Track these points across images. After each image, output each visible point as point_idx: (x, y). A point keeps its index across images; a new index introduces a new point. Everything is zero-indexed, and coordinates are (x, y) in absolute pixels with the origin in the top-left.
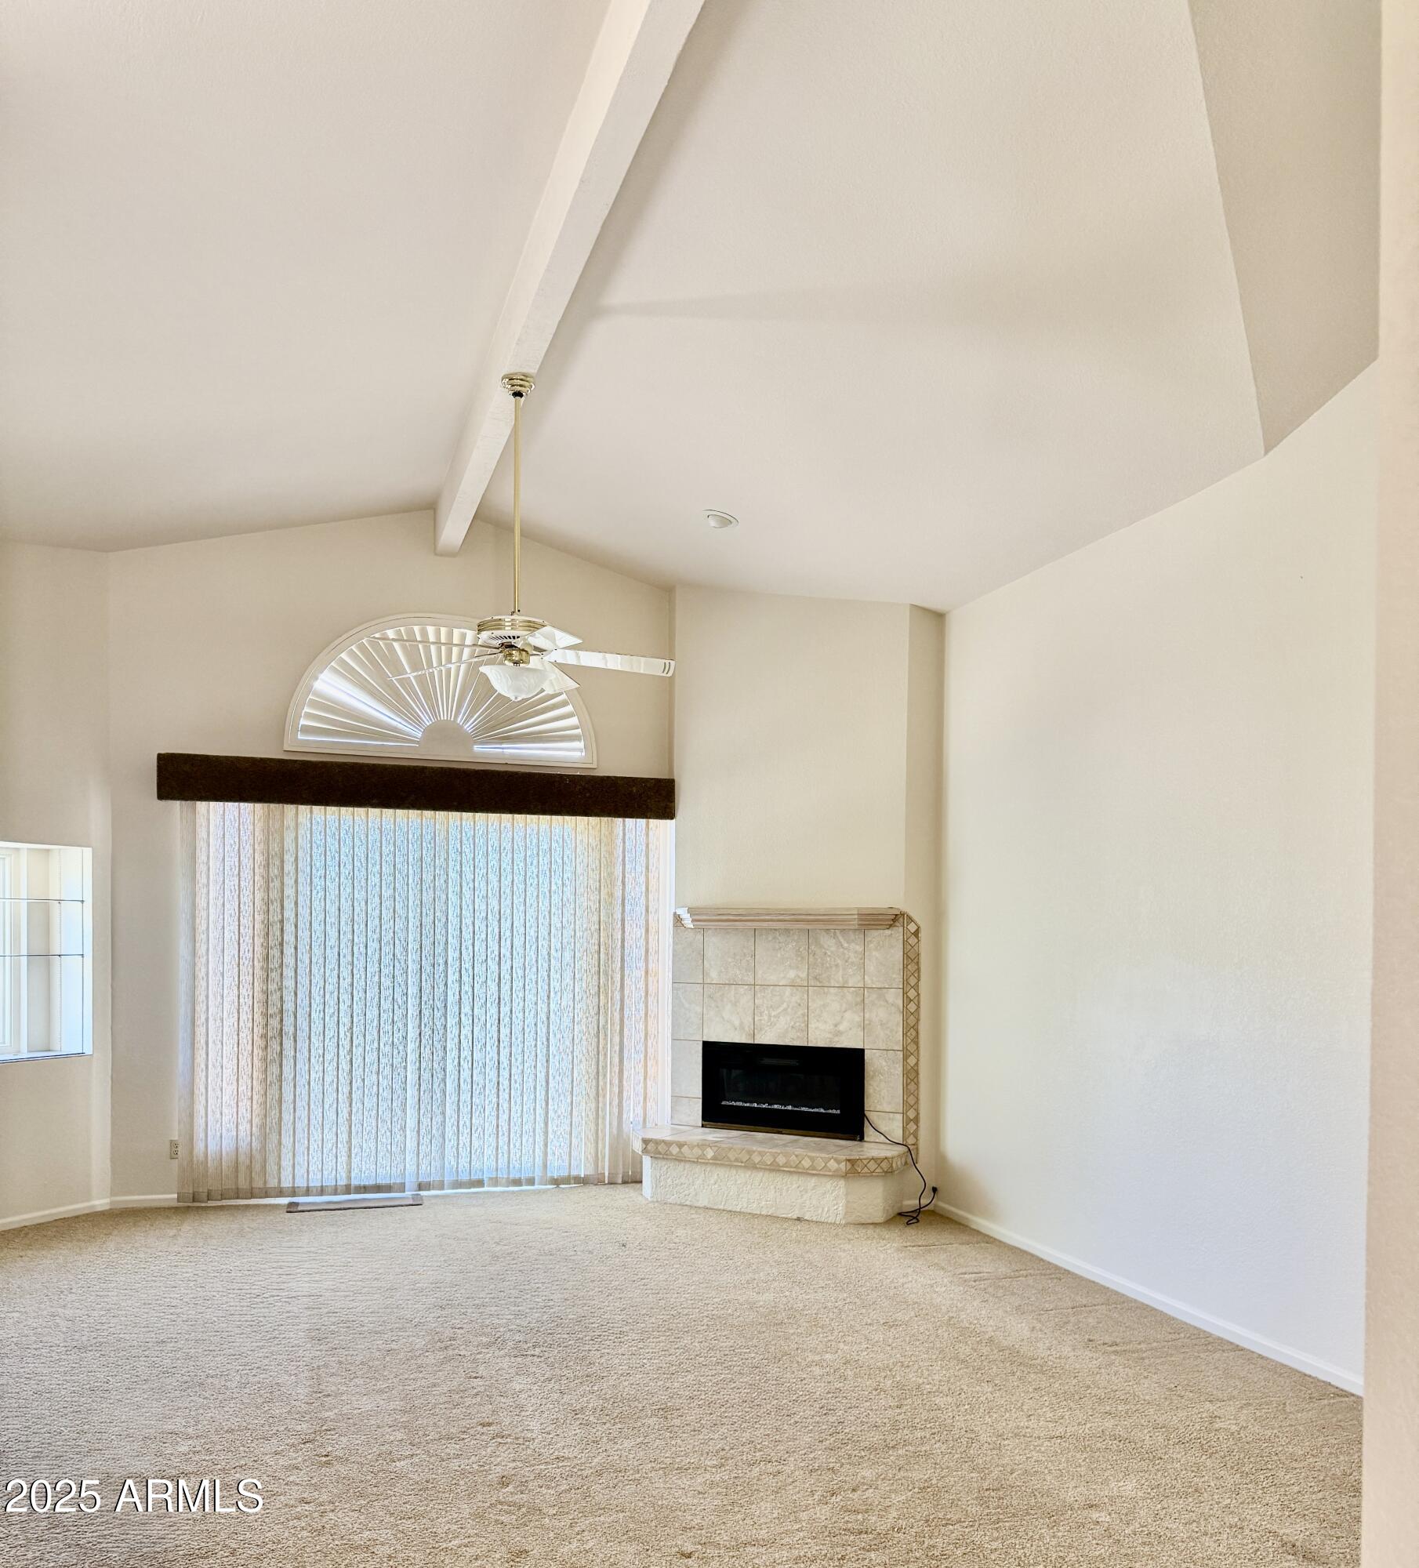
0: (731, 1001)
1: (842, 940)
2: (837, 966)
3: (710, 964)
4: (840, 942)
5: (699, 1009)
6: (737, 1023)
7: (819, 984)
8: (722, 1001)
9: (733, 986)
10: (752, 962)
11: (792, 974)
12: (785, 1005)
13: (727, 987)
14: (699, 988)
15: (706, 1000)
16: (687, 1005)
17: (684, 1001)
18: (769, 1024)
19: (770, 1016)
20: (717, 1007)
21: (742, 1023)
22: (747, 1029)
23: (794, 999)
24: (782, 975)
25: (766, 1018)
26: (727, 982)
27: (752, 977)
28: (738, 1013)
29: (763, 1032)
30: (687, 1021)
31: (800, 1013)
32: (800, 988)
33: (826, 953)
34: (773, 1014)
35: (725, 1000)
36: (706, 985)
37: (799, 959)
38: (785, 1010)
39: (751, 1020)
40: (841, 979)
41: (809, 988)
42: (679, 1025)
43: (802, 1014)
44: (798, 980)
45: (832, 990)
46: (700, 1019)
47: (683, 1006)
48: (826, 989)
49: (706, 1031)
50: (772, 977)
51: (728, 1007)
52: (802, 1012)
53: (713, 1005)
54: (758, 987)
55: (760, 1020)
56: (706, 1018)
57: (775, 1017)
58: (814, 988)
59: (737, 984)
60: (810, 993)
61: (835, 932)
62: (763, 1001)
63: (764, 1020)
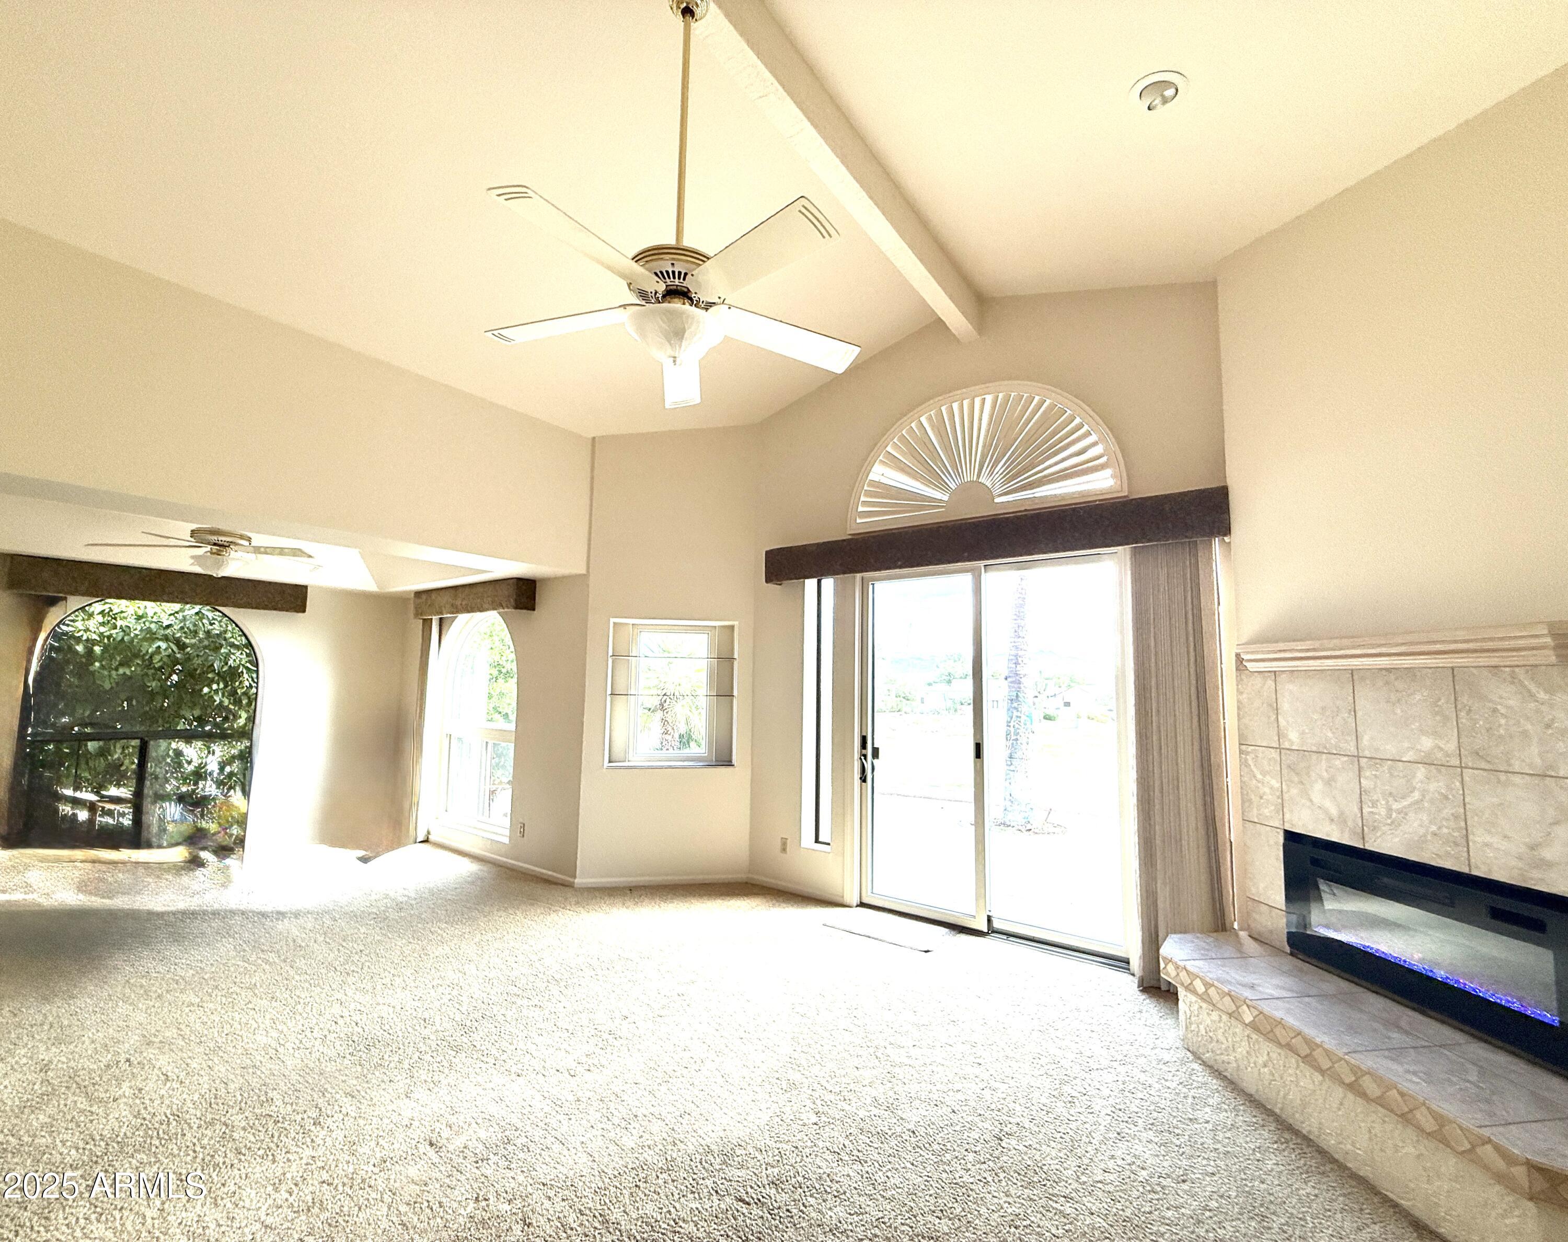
0: (1322, 778)
1: (1533, 688)
2: (1525, 734)
3: (1288, 722)
4: (1529, 691)
5: (1275, 783)
6: (1334, 812)
7: (1483, 765)
8: (1308, 774)
9: (1324, 756)
10: (1351, 720)
11: (1427, 743)
12: (1416, 795)
13: (1314, 756)
14: (1274, 754)
15: (1285, 771)
16: (1259, 776)
17: (1255, 770)
18: (1389, 821)
19: (1390, 810)
20: (1302, 783)
21: (1341, 813)
22: (1350, 823)
23: (1433, 787)
24: (1406, 745)
25: (1383, 812)
26: (1314, 749)
27: (1353, 743)
28: (1334, 797)
29: (1378, 834)
31: (1447, 812)
32: (1443, 769)
33: (1495, 710)
34: (1394, 807)
35: (1313, 774)
36: (1283, 751)
37: (1438, 718)
38: (1417, 802)
39: (1356, 810)
40: (1538, 761)
41: (1464, 770)
42: (1250, 801)
43: (1453, 814)
44: (1440, 755)
45: (1517, 779)
46: (1278, 798)
47: (1255, 777)
48: (1503, 777)
49: (1287, 816)
50: (1388, 747)
51: (1319, 786)
52: (1453, 811)
53: (1296, 779)
54: (1365, 760)
55: (1372, 812)
56: (1286, 796)
57: (1399, 812)
58: (1475, 772)
59: (1329, 753)
60: (1466, 779)
61: (1513, 672)
62: (1376, 783)
63: (1379, 814)
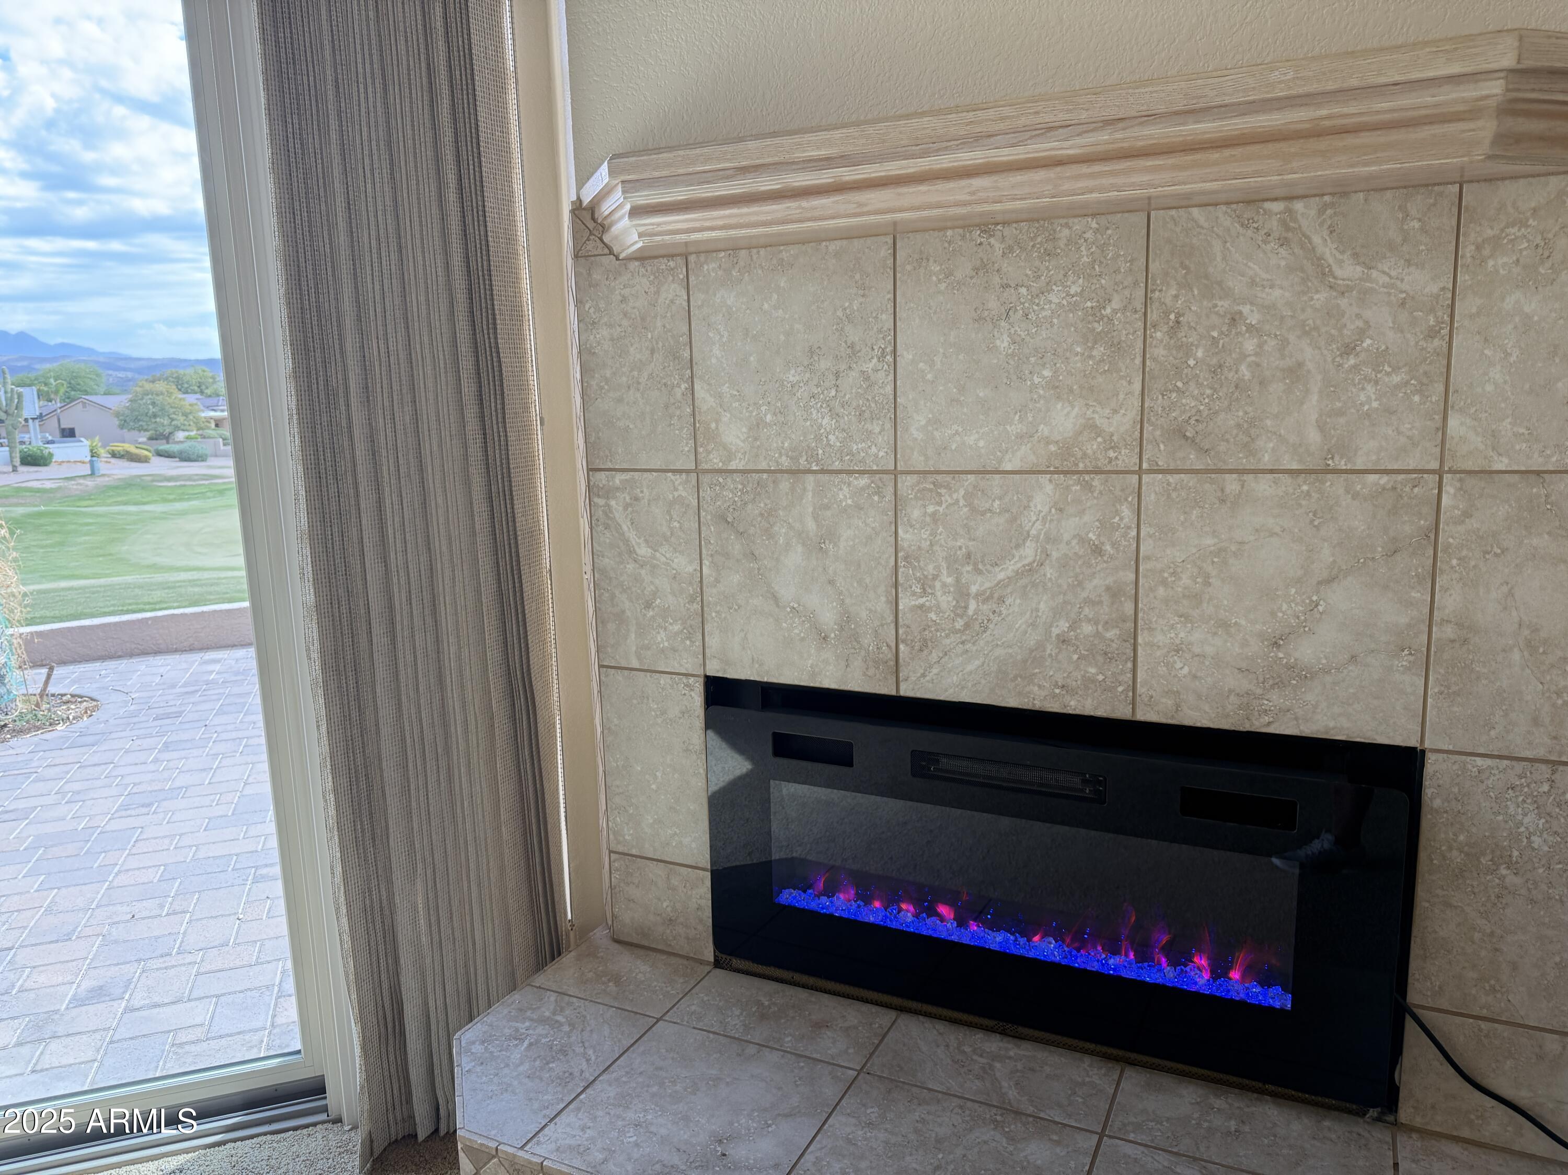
0: (802, 537)
1: (1327, 249)
3: (719, 398)
4: (1318, 261)
5: (684, 564)
6: (828, 617)
7: (1193, 460)
8: (768, 532)
9: (810, 478)
10: (883, 377)
11: (1065, 420)
12: (1029, 552)
13: (785, 484)
14: (682, 488)
15: (709, 532)
16: (643, 551)
17: (632, 535)
18: (959, 624)
19: (962, 594)
20: (753, 556)
21: (846, 619)
22: (867, 641)
23: (1070, 526)
24: (1014, 428)
25: (946, 601)
26: (785, 463)
27: (884, 440)
28: (831, 582)
29: (934, 657)
30: (648, 605)
31: (1096, 584)
32: (1097, 481)
34: (974, 589)
35: (781, 530)
36: (706, 479)
37: (1098, 351)
38: (1029, 570)
39: (881, 605)
40: (1313, 436)
41: (1145, 478)
42: (620, 618)
43: (1108, 588)
44: (1092, 447)
45: (1263, 486)
46: (692, 600)
47: (631, 552)
48: (1232, 484)
49: (713, 642)
50: (970, 440)
51: (795, 558)
52: (1110, 581)
53: (736, 548)
54: (910, 480)
55: (921, 607)
56: (711, 595)
57: (985, 597)
58: (1172, 479)
59: (822, 471)
60: (1149, 499)
61: (1289, 211)
62: (933, 534)
63: (939, 609)
